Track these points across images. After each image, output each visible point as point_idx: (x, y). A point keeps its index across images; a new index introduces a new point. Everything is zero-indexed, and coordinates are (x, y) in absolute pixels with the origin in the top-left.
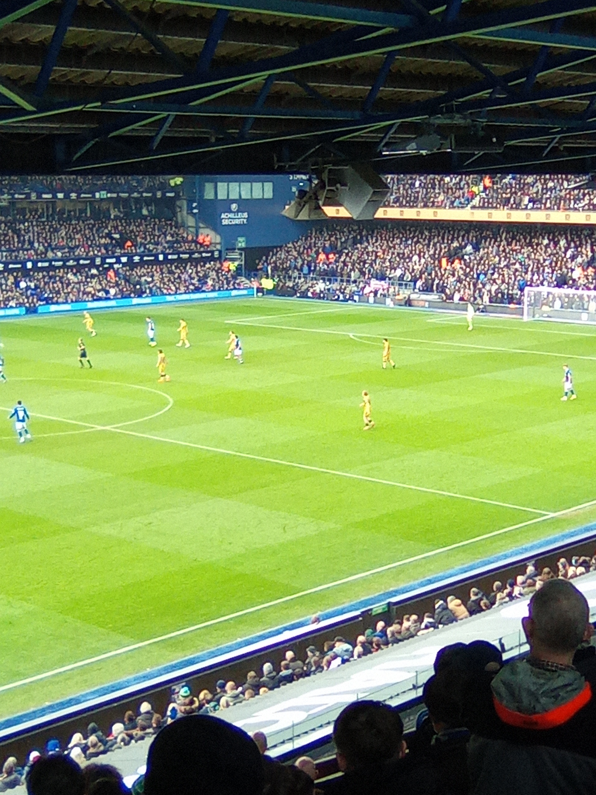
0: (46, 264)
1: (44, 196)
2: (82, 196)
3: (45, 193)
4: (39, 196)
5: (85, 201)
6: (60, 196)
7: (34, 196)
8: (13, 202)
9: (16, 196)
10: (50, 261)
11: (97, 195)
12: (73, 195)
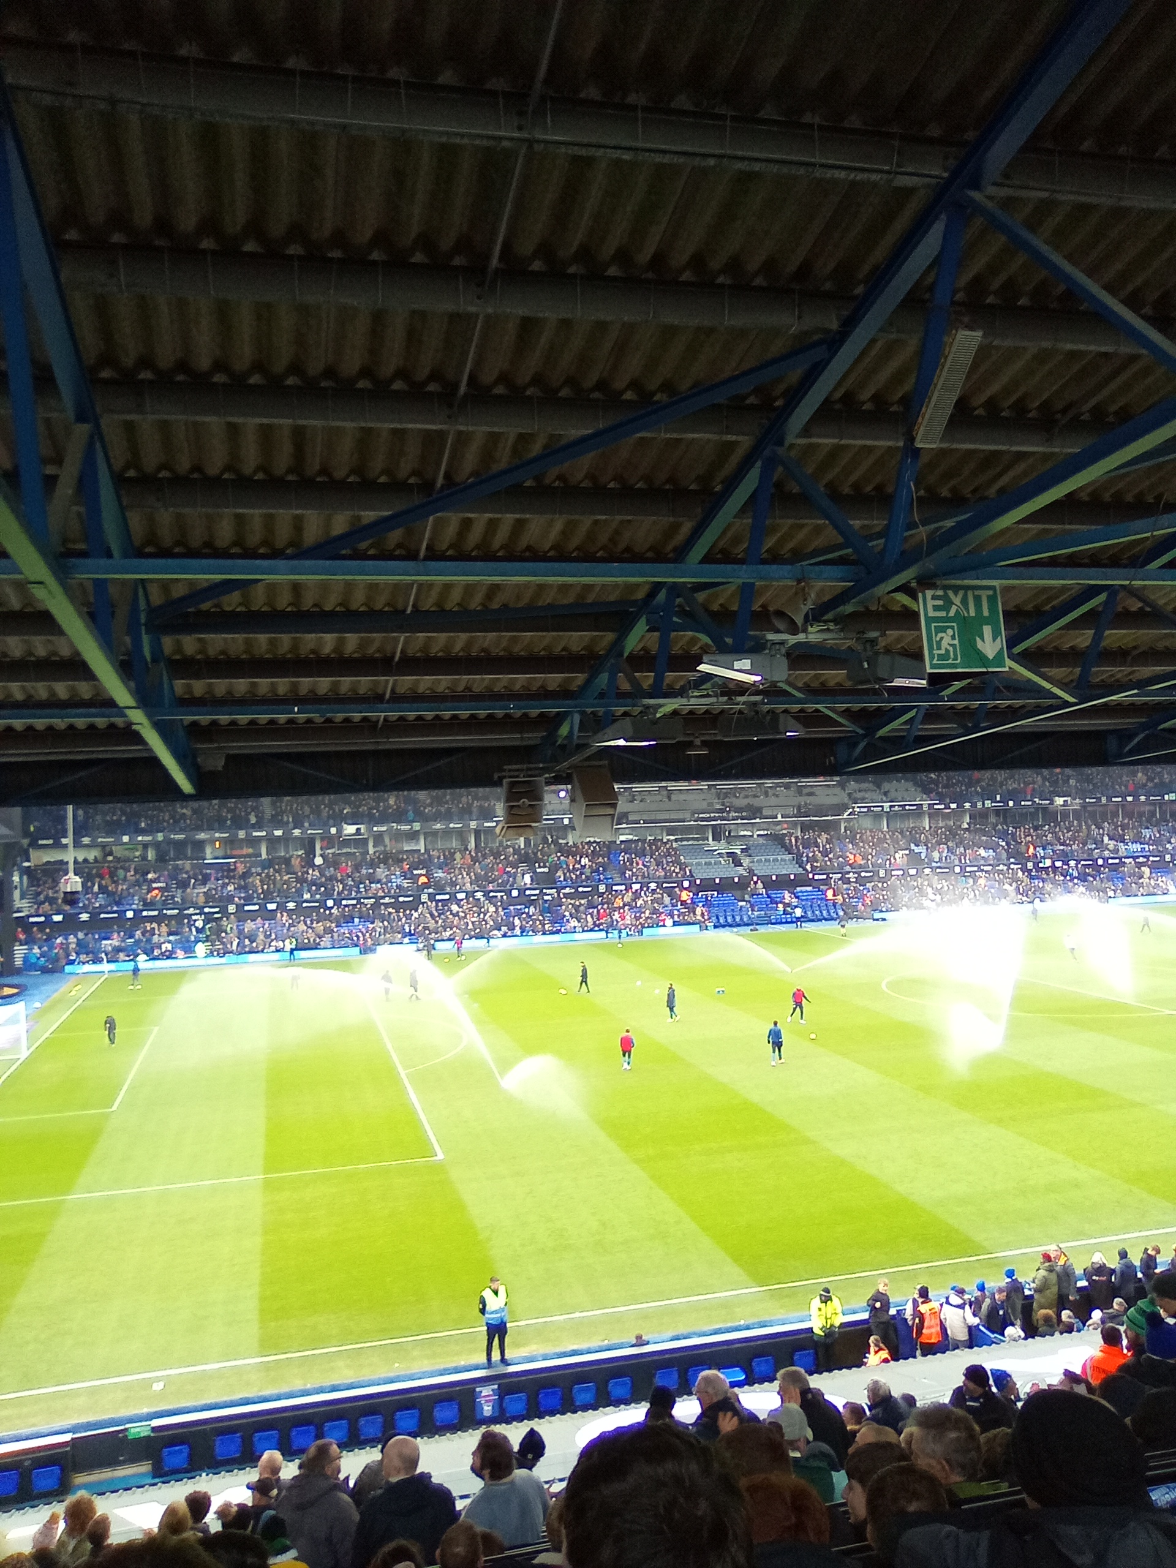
0: (1117, 861)
1: (1114, 799)
2: (1151, 798)
3: (1115, 797)
4: (1109, 799)
5: (1153, 804)
6: (1130, 799)
7: (1104, 800)
8: (1084, 806)
9: (1087, 800)
10: (1120, 859)
11: (1166, 797)
12: (1143, 798)
